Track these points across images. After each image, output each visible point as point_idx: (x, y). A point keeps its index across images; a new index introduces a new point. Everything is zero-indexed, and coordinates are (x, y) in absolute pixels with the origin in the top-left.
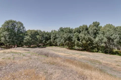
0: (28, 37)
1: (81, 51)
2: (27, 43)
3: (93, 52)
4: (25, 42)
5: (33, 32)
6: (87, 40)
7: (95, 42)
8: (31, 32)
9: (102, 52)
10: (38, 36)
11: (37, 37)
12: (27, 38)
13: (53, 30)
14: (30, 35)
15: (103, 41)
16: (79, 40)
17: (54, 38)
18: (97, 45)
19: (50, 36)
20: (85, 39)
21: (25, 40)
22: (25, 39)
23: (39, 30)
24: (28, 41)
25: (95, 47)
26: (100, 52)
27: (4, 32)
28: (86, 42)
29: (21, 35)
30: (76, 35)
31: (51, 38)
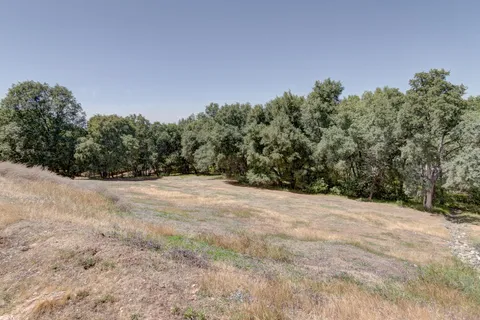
0: (90, 142)
1: (267, 188)
2: (85, 162)
3: (312, 192)
4: (80, 161)
5: (107, 123)
6: (288, 149)
7: (315, 154)
8: (102, 125)
9: (342, 194)
10: (126, 139)
11: (125, 142)
12: (85, 144)
13: (193, 115)
14: (98, 133)
15: (340, 151)
16: (259, 148)
17: (192, 143)
18: (326, 167)
19: (179, 138)
20: (278, 145)
21: (80, 152)
22: (80, 147)
23: (137, 115)
24: (88, 154)
25: (319, 174)
26: (334, 193)
27: (7, 123)
28: (282, 155)
29: (68, 134)
30: (250, 131)
31: (183, 143)
